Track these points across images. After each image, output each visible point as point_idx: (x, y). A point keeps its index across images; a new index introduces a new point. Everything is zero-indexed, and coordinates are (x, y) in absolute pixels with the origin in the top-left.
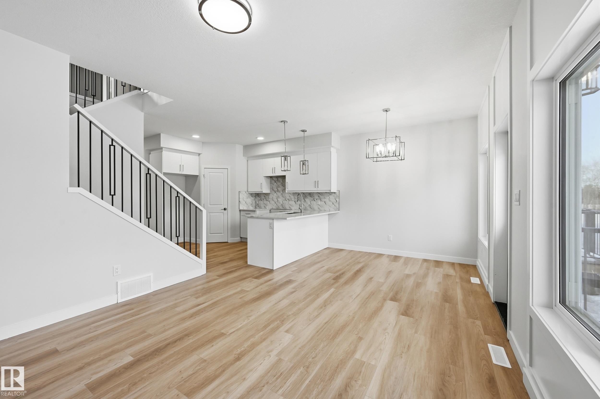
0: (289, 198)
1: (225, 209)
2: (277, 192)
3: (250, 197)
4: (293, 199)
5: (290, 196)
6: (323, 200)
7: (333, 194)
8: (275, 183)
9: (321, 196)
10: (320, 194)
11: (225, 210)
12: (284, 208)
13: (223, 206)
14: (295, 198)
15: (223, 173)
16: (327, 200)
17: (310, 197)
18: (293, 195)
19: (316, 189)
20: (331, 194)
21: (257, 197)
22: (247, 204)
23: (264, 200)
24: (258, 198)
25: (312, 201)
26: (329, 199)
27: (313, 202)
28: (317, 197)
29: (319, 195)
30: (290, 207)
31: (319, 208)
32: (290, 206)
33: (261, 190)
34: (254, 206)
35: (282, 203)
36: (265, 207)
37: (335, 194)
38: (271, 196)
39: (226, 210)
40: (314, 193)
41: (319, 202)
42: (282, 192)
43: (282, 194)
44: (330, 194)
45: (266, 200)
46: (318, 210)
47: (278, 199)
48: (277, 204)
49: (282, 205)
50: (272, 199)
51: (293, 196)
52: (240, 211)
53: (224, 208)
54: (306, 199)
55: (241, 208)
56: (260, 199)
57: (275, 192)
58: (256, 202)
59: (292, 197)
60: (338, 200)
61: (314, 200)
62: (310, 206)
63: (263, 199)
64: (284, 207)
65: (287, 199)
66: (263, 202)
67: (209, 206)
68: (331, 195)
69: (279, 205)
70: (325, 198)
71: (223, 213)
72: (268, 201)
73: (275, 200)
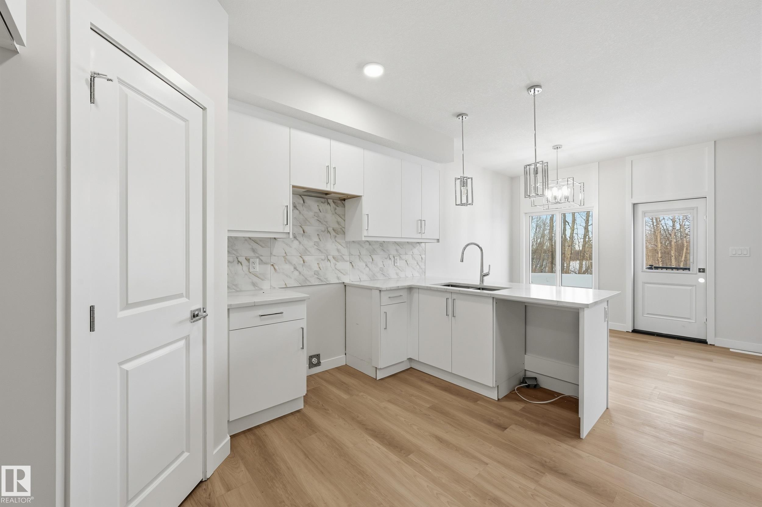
0: (336, 254)
2: (300, 239)
4: (347, 258)
5: (338, 251)
7: (419, 247)
9: (400, 251)
10: (399, 245)
12: (322, 281)
14: (350, 254)
17: (382, 253)
18: (347, 247)
20: (415, 245)
25: (386, 260)
27: (388, 262)
28: (393, 252)
29: (398, 247)
32: (340, 275)
35: (318, 269)
36: (254, 284)
38: (279, 249)
40: (388, 242)
41: (399, 262)
42: (317, 240)
43: (316, 244)
44: (413, 246)
45: (262, 262)
47: (306, 258)
48: (302, 273)
50: (283, 259)
54: (374, 257)
57: (294, 238)
59: (344, 251)
60: (423, 256)
61: (389, 259)
62: (381, 270)
64: (322, 278)
65: (330, 258)
66: (245, 268)
68: (415, 248)
72: (266, 263)
73: (296, 260)
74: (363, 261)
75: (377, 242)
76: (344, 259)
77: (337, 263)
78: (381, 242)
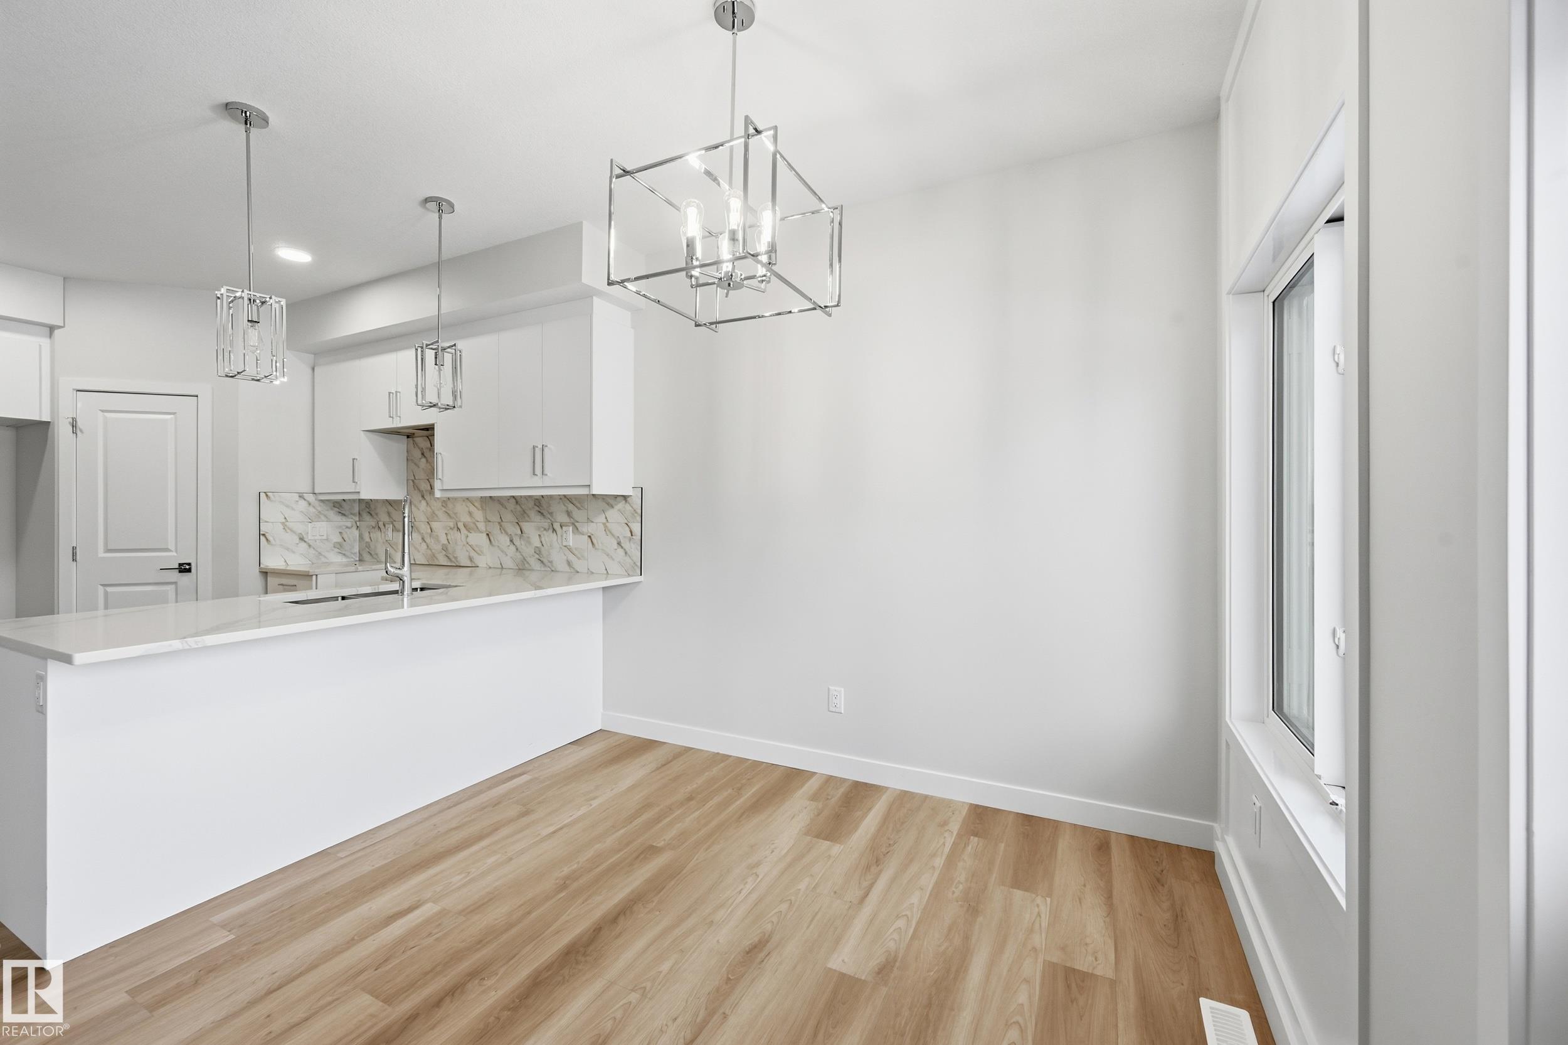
0: (466, 518)
1: (184, 569)
2: (427, 497)
3: (332, 514)
4: (481, 526)
5: (470, 513)
6: (584, 528)
7: (621, 505)
8: (424, 460)
9: (577, 514)
10: (575, 502)
11: (181, 571)
12: (450, 560)
13: (175, 554)
14: (487, 521)
15: (174, 414)
16: (595, 528)
17: (538, 518)
18: (482, 507)
19: (537, 481)
20: (612, 502)
21: (367, 517)
22: (310, 546)
23: (386, 525)
24: (369, 521)
25: (545, 532)
26: (604, 524)
27: (548, 537)
28: (562, 517)
29: (571, 507)
30: (471, 559)
31: (569, 563)
32: (473, 554)
33: (355, 488)
34: (356, 550)
35: (446, 542)
37: (626, 501)
39: (189, 570)
40: (551, 497)
41: (571, 538)
44: (608, 504)
45: (394, 529)
46: (567, 569)
47: (434, 525)
48: (430, 546)
49: (445, 548)
51: (480, 512)
52: (265, 573)
53: (180, 565)
54: (525, 526)
55: (272, 562)
56: (373, 524)
57: (423, 497)
58: (361, 537)
59: (479, 515)
60: (636, 527)
61: (551, 530)
62: (538, 551)
63: (384, 525)
65: (461, 525)
66: (381, 533)
67: (102, 554)
68: (613, 507)
69: (437, 547)
70: (589, 520)
71: (175, 583)
73: (424, 528)
74: (506, 533)
75: (530, 497)
76: (478, 528)
77: (469, 534)
78: (538, 498)
